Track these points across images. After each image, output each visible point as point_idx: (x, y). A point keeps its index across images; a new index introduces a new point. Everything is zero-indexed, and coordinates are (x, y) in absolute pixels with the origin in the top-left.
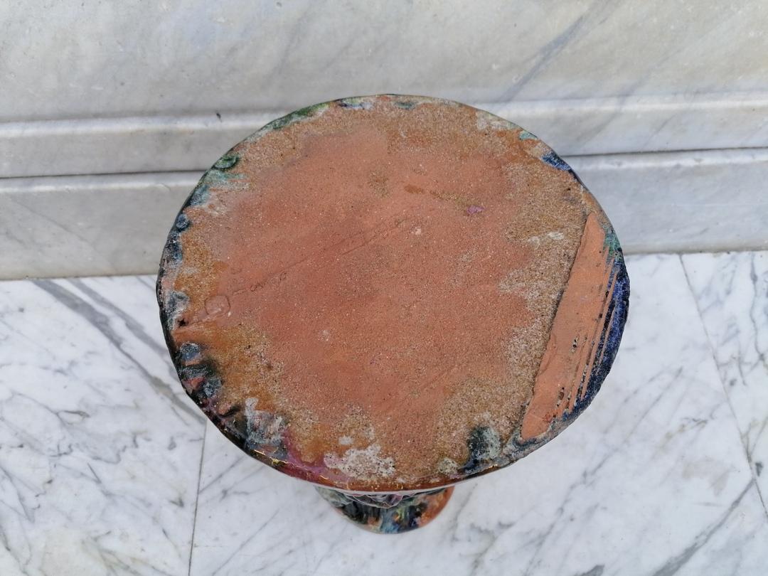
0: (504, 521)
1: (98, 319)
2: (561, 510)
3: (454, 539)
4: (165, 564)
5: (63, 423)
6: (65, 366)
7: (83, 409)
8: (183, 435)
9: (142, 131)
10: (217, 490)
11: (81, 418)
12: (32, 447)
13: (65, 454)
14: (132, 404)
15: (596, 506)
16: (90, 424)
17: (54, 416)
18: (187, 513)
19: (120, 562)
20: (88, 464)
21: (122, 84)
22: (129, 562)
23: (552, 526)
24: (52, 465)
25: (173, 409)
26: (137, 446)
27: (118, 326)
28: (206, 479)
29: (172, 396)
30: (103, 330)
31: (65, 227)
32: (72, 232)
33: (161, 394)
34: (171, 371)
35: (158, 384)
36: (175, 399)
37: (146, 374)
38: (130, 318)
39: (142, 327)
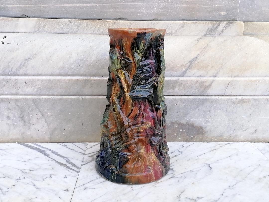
1: (41, 151)
5: (23, 172)
6: (26, 160)
7: (31, 169)
8: (70, 175)
10: (83, 187)
11: (30, 171)
12: (9, 177)
13: (22, 179)
14: (51, 168)
16: (33, 172)
17: (20, 171)
20: (31, 182)
24: (16, 181)
25: (67, 169)
26: (51, 177)
27: (48, 152)
28: (78, 185)
29: (66, 167)
30: (43, 153)
31: (43, 116)
32: (44, 118)
33: (62, 166)
34: (67, 161)
35: (61, 164)
36: (68, 167)
37: (57, 162)
38: (53, 151)
39: (57, 153)
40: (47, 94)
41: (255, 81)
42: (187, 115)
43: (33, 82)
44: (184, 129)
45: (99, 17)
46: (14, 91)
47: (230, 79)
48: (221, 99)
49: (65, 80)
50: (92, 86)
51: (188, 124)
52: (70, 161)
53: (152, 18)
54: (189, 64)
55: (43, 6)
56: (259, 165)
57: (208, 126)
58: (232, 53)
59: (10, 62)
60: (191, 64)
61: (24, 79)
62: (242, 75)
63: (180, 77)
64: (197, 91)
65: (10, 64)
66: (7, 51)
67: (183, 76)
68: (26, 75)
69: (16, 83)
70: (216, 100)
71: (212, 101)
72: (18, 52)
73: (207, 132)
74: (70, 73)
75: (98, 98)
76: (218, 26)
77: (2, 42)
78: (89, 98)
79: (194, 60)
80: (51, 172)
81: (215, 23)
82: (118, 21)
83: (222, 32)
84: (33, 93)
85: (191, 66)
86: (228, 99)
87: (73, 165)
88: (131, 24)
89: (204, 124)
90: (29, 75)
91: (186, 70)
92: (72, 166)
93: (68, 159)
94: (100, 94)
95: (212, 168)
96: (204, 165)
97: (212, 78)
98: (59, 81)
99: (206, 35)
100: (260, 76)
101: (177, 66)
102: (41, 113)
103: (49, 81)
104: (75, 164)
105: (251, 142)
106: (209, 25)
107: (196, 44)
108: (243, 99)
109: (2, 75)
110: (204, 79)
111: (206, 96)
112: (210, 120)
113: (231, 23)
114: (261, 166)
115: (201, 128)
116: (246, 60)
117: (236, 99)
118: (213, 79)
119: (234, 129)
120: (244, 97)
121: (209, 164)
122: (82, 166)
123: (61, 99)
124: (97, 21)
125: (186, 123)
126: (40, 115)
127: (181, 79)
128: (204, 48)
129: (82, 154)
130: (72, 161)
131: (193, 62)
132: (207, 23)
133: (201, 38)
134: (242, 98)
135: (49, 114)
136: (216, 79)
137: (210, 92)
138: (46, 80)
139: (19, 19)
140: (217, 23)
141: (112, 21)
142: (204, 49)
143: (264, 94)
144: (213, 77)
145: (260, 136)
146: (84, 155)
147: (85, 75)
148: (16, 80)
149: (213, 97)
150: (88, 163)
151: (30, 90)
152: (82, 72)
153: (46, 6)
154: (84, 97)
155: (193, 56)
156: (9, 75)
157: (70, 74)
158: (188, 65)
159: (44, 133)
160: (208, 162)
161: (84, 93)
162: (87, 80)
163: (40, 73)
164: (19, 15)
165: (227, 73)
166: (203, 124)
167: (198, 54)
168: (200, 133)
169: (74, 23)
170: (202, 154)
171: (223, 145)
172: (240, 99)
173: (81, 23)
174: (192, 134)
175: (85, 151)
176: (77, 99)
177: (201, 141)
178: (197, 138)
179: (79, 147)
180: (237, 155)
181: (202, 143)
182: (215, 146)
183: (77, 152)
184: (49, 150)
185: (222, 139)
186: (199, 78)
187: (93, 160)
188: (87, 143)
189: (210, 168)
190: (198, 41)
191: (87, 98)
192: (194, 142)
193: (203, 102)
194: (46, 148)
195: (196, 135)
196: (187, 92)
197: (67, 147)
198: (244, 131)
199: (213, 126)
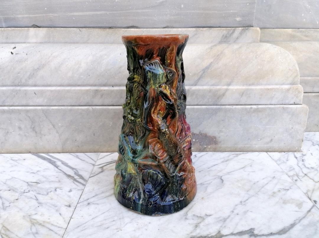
0: (208, 214)
1: (52, 162)
2: (233, 212)
3: (186, 219)
4: (58, 223)
5: (29, 185)
6: (35, 172)
7: (38, 181)
8: (75, 188)
9: (90, 89)
10: (86, 203)
11: (36, 184)
12: (14, 190)
13: (27, 192)
14: (58, 181)
15: (248, 211)
16: (39, 185)
17: (26, 183)
18: (72, 209)
19: (38, 222)
20: (35, 195)
21: (89, 76)
22: (42, 223)
23: (229, 216)
24: (20, 195)
25: (73, 182)
26: (56, 191)
27: (59, 163)
28: (82, 200)
29: (73, 179)
30: (53, 164)
31: (54, 126)
32: (55, 128)
33: (70, 179)
34: (75, 173)
35: (69, 176)
36: (75, 180)
37: (65, 174)
38: (63, 161)
39: (67, 163)
40: (57, 104)
41: (271, 89)
42: (200, 125)
43: (42, 92)
44: (197, 139)
45: (110, 25)
46: (24, 103)
47: (245, 87)
48: (235, 108)
49: (74, 90)
50: (102, 96)
51: (201, 134)
52: (78, 172)
53: (165, 26)
54: (202, 72)
55: (52, 16)
56: (274, 177)
57: (221, 136)
58: (247, 61)
59: (19, 73)
60: (204, 73)
61: (33, 90)
62: (257, 83)
63: (192, 87)
64: (210, 100)
65: (19, 75)
66: (16, 61)
67: (196, 85)
68: (35, 86)
69: (26, 94)
70: (230, 110)
71: (226, 111)
72: (26, 62)
73: (220, 142)
74: (79, 83)
75: (108, 108)
76: (233, 32)
77: (12, 53)
78: (99, 109)
79: (207, 68)
80: (57, 185)
81: (230, 30)
82: (129, 29)
83: (237, 38)
84: (44, 104)
85: (204, 75)
86: (242, 108)
87: (81, 177)
88: (142, 32)
90: (39, 86)
91: (199, 79)
92: (79, 178)
93: (77, 171)
94: (111, 104)
95: (223, 181)
96: (215, 177)
97: (225, 87)
98: (68, 91)
99: (221, 42)
100: (276, 84)
101: (189, 74)
102: (52, 124)
103: (59, 91)
104: (82, 176)
105: (267, 152)
106: (224, 31)
107: (210, 52)
108: (258, 108)
109: (12, 86)
110: (218, 87)
111: (220, 106)
112: (224, 130)
113: (247, 29)
114: (276, 179)
115: (215, 138)
116: (262, 67)
117: (251, 108)
118: (227, 87)
119: (249, 139)
120: (260, 106)
121: (221, 176)
122: (90, 179)
123: (71, 110)
124: (108, 30)
125: (199, 133)
126: (51, 126)
127: (194, 88)
128: (218, 55)
129: (92, 165)
130: (81, 173)
131: (206, 70)
132: (221, 29)
133: (215, 45)
135: (59, 124)
136: (231, 87)
137: (223, 101)
138: (55, 91)
139: (29, 29)
140: (232, 29)
141: (123, 29)
142: (218, 57)
143: (281, 102)
144: (227, 85)
145: (275, 145)
146: (93, 167)
147: (95, 85)
148: (25, 90)
149: (227, 107)
150: (96, 175)
151: (40, 100)
152: (91, 82)
153: (56, 15)
154: (94, 107)
155: (205, 64)
156: (19, 86)
157: (80, 84)
159: (56, 143)
160: (220, 174)
161: (94, 104)
162: (97, 90)
163: (49, 83)
164: (30, 25)
165: (242, 81)
166: (216, 134)
167: (212, 62)
168: (213, 143)
169: (84, 32)
170: (215, 165)
171: (237, 155)
172: (255, 108)
173: (91, 32)
174: (205, 144)
175: (96, 162)
176: (88, 109)
177: (215, 150)
178: (210, 148)
179: (90, 158)
180: (251, 166)
181: (215, 153)
182: (228, 157)
183: (87, 162)
184: (60, 161)
185: (236, 149)
186: (212, 87)
187: (102, 172)
188: (99, 153)
189: (221, 181)
190: (211, 48)
191: (97, 109)
192: (207, 152)
193: (216, 112)
194: (58, 159)
195: (210, 145)
196: (200, 101)
197: (79, 158)
198: (259, 140)
199: (227, 136)
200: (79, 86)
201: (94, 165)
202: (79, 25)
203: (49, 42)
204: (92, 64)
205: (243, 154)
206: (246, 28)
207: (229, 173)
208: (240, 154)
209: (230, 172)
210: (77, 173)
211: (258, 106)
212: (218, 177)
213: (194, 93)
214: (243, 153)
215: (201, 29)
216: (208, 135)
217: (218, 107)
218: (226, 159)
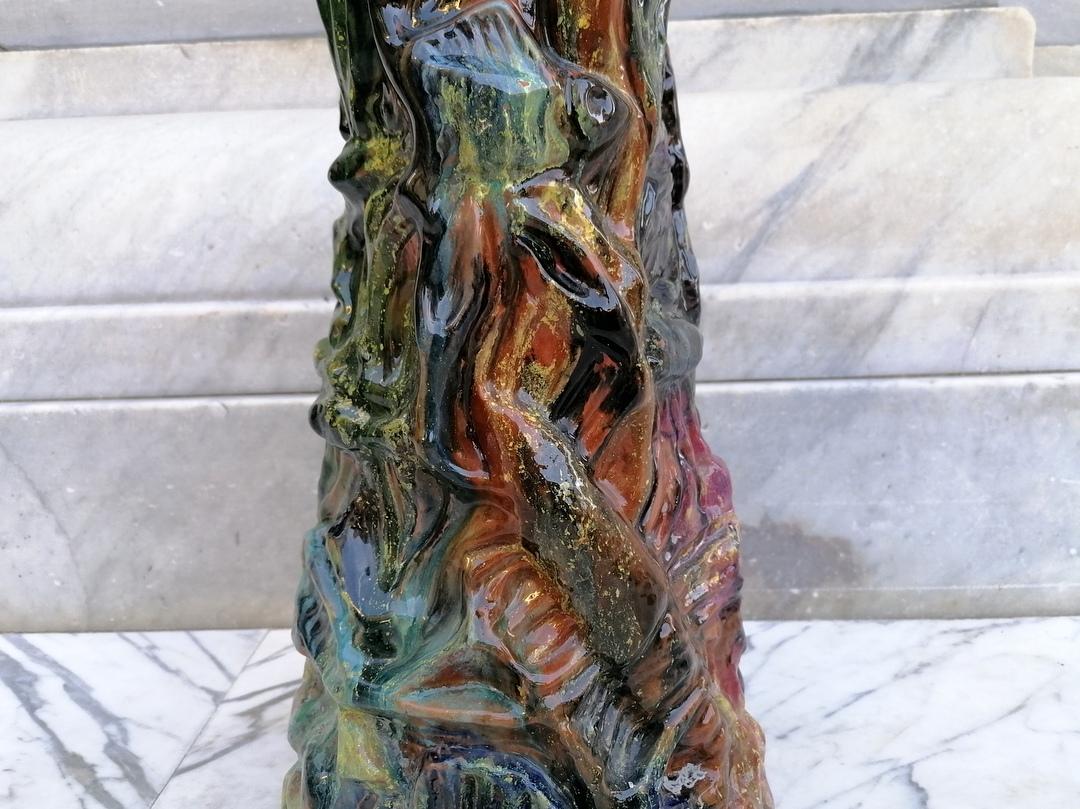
1: (20, 678)
21: (211, 247)
30: (18, 692)
31: (43, 498)
32: (50, 511)
34: (109, 747)
36: (95, 786)
37: (58, 748)
38: (76, 677)
39: (90, 689)
40: (60, 392)
42: (763, 479)
47: (991, 283)
48: (948, 391)
49: (138, 320)
50: (273, 345)
51: (772, 529)
52: (125, 741)
54: (766, 213)
57: (880, 538)
58: (991, 150)
60: (775, 215)
62: (1052, 263)
63: (716, 288)
64: (812, 353)
67: (735, 280)
70: (917, 400)
71: (901, 405)
73: (873, 569)
74: (164, 285)
76: (905, 33)
78: (260, 408)
79: (793, 191)
81: (887, 20)
83: (926, 61)
85: (774, 228)
86: (983, 389)
87: (133, 770)
89: (854, 526)
91: (752, 249)
92: (120, 775)
93: (124, 731)
95: (926, 797)
96: (875, 770)
97: (890, 285)
98: (110, 326)
99: (846, 80)
101: (702, 227)
102: (34, 488)
103: (67, 325)
104: (142, 764)
106: (859, 30)
107: (800, 116)
108: (1064, 388)
110: (850, 287)
111: (863, 381)
112: (888, 503)
113: (970, 16)
115: (844, 545)
116: (1068, 180)
117: (1031, 388)
118: (900, 287)
119: (1021, 551)
121: (910, 766)
122: (174, 782)
123: (121, 417)
125: (763, 522)
126: (31, 499)
127: (727, 293)
128: (844, 128)
129: (209, 697)
131: (787, 203)
132: (847, 20)
133: (824, 90)
134: (1062, 382)
135: (70, 490)
136: (914, 285)
137: (881, 355)
138: (50, 326)
140: (896, 18)
142: (844, 138)
144: (896, 275)
146: (212, 707)
147: (241, 295)
149: (905, 384)
150: (215, 757)
152: (222, 278)
154: (232, 402)
155: (781, 172)
157: (169, 290)
158: (759, 220)
159: (57, 583)
160: (903, 752)
161: (235, 386)
162: (246, 318)
163: (24, 290)
165: (974, 253)
166: (851, 529)
167: (812, 164)
168: (836, 573)
169: (203, 59)
170: (859, 696)
171: (968, 637)
172: (1049, 388)
173: (234, 57)
174: (794, 582)
175: (232, 678)
176: (202, 413)
177: (846, 612)
178: (820, 602)
179: (213, 658)
180: (1058, 697)
181: (851, 626)
182: (923, 645)
183: (190, 683)
184: (59, 674)
185: (955, 603)
186: (821, 289)
187: (249, 738)
188: (264, 631)
189: (916, 797)
190: (806, 102)
191: (249, 409)
192: (804, 624)
193: (848, 409)
194: (54, 665)
195: (818, 585)
196: (761, 359)
197: (155, 659)
198: (1071, 556)
199: (907, 536)
200: (163, 298)
201: (218, 698)
202: (182, 33)
203: (50, 115)
204: (224, 194)
205: (997, 631)
206: (967, 10)
207: (947, 741)
208: (981, 631)
209: (955, 738)
210: (120, 744)
211: (1062, 378)
212: (894, 769)
213: (729, 317)
214: (995, 626)
215: (751, 21)
216: (807, 532)
217: (855, 384)
218: (916, 658)
